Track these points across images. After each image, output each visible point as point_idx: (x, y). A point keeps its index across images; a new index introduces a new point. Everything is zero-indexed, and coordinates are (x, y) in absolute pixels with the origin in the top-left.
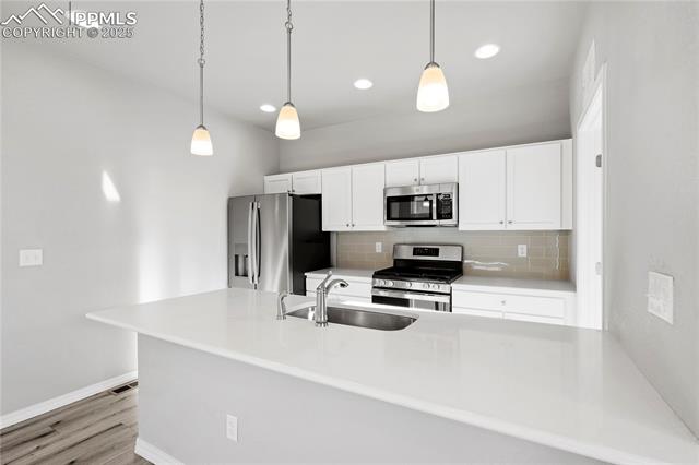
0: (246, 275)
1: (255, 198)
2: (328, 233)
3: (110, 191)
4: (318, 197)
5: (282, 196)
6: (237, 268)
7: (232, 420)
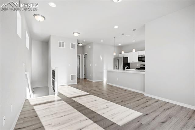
0: (116, 69)
1: (118, 58)
2: (129, 63)
3: (101, 58)
4: (128, 57)
5: (122, 57)
6: (115, 68)
7: (117, 79)
